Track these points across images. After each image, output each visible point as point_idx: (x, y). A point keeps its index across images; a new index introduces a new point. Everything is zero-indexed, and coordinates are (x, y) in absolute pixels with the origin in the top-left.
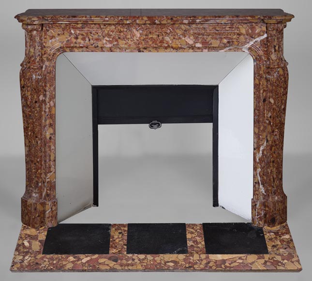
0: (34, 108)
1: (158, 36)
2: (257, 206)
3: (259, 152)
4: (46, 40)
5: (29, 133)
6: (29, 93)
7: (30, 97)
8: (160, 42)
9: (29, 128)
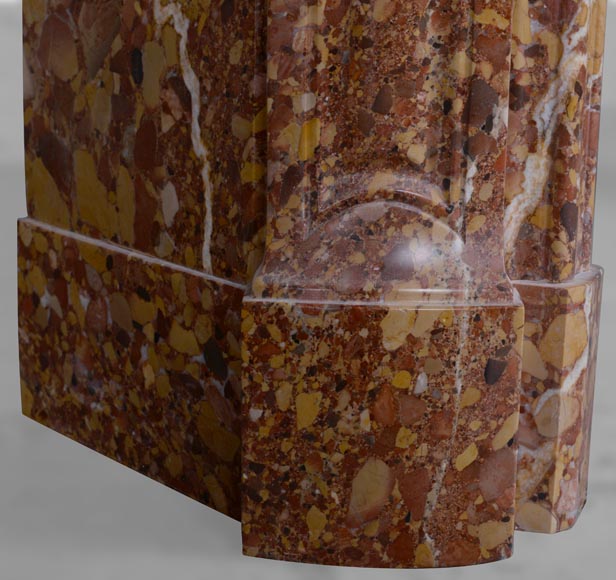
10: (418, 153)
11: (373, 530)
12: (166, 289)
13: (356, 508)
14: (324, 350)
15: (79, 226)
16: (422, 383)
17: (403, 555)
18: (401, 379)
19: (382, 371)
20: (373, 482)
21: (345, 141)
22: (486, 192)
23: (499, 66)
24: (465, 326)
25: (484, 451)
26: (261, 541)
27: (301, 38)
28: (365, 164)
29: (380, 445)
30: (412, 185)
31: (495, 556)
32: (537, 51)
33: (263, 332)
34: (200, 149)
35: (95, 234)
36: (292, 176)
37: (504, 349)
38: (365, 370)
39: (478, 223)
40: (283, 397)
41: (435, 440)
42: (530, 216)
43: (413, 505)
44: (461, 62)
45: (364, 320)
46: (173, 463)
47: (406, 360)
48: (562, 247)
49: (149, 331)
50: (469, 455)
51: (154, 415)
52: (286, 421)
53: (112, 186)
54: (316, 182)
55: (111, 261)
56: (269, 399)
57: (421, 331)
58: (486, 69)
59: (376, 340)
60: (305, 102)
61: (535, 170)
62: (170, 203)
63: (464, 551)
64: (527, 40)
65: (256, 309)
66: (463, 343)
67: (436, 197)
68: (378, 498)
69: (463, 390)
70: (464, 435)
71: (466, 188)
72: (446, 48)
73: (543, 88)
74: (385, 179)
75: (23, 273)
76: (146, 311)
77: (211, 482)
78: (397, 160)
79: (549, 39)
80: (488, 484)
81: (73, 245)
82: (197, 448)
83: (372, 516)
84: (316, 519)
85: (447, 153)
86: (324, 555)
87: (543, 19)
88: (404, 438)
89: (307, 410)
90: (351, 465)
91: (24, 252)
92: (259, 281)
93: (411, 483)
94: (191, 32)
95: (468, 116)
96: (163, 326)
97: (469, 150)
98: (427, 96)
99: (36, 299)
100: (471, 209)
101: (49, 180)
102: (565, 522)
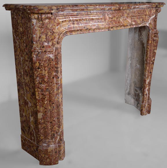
0: (51, 83)
1: (117, 19)
2: (146, 106)
3: (148, 79)
4: (55, 26)
5: (46, 103)
6: (46, 72)
7: (47, 75)
8: (118, 23)
9: (46, 99)
10: (50, 138)
11: (48, 163)
12: (33, 144)
13: (47, 162)
14: (44, 152)
15: (26, 137)
16: (51, 154)
17: (51, 164)
18: (50, 154)
19: (48, 153)
20: (48, 160)
21: (45, 138)
22: (55, 140)
23: (55, 132)
24: (54, 150)
25: (56, 157)
26: (41, 164)
27: (41, 132)
28: (47, 139)
29: (48, 158)
30: (49, 140)
31: (57, 164)
32: (58, 130)
33: (40, 151)
34: (35, 136)
35: (27, 138)
36: (41, 140)
37: (57, 151)
38: (47, 153)
39: (54, 142)
40: (42, 155)
41: (52, 157)
42: (58, 140)
43: (51, 161)
44: (52, 132)
45: (47, 150)
46: (34, 156)
47: (50, 152)
48: (61, 142)
49: (32, 146)
50: (55, 158)
51: (33, 152)
52: (42, 157)
53: (28, 135)
54: (43, 140)
55: (29, 141)
56: (41, 155)
57: (51, 150)
58: (54, 133)
59: (48, 151)
60: (42, 135)
61: (59, 137)
62: (33, 138)
63: (55, 164)
64: (57, 129)
65: (39, 149)
66: (54, 151)
67: (51, 141)
68: (49, 161)
69: (54, 154)
70: (54, 156)
71: (53, 140)
72: (51, 131)
73: (59, 132)
74: (48, 140)
75: (21, 139)
76: (32, 145)
77: (37, 158)
78: (48, 139)
79: (59, 129)
80: (56, 159)
81: (25, 138)
82: (36, 155)
83: (48, 162)
84: (44, 163)
85: (52, 138)
86: (45, 165)
87: (58, 128)
88: (50, 157)
89: (43, 156)
90: (47, 159)
91: (21, 137)
92: (39, 147)
93: (51, 160)
94: (34, 128)
95: (53, 136)
96: (33, 146)
97: (53, 138)
98: (50, 134)
99: (23, 141)
100: (54, 141)
101: (23, 133)
102: (63, 159)
